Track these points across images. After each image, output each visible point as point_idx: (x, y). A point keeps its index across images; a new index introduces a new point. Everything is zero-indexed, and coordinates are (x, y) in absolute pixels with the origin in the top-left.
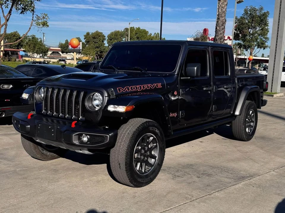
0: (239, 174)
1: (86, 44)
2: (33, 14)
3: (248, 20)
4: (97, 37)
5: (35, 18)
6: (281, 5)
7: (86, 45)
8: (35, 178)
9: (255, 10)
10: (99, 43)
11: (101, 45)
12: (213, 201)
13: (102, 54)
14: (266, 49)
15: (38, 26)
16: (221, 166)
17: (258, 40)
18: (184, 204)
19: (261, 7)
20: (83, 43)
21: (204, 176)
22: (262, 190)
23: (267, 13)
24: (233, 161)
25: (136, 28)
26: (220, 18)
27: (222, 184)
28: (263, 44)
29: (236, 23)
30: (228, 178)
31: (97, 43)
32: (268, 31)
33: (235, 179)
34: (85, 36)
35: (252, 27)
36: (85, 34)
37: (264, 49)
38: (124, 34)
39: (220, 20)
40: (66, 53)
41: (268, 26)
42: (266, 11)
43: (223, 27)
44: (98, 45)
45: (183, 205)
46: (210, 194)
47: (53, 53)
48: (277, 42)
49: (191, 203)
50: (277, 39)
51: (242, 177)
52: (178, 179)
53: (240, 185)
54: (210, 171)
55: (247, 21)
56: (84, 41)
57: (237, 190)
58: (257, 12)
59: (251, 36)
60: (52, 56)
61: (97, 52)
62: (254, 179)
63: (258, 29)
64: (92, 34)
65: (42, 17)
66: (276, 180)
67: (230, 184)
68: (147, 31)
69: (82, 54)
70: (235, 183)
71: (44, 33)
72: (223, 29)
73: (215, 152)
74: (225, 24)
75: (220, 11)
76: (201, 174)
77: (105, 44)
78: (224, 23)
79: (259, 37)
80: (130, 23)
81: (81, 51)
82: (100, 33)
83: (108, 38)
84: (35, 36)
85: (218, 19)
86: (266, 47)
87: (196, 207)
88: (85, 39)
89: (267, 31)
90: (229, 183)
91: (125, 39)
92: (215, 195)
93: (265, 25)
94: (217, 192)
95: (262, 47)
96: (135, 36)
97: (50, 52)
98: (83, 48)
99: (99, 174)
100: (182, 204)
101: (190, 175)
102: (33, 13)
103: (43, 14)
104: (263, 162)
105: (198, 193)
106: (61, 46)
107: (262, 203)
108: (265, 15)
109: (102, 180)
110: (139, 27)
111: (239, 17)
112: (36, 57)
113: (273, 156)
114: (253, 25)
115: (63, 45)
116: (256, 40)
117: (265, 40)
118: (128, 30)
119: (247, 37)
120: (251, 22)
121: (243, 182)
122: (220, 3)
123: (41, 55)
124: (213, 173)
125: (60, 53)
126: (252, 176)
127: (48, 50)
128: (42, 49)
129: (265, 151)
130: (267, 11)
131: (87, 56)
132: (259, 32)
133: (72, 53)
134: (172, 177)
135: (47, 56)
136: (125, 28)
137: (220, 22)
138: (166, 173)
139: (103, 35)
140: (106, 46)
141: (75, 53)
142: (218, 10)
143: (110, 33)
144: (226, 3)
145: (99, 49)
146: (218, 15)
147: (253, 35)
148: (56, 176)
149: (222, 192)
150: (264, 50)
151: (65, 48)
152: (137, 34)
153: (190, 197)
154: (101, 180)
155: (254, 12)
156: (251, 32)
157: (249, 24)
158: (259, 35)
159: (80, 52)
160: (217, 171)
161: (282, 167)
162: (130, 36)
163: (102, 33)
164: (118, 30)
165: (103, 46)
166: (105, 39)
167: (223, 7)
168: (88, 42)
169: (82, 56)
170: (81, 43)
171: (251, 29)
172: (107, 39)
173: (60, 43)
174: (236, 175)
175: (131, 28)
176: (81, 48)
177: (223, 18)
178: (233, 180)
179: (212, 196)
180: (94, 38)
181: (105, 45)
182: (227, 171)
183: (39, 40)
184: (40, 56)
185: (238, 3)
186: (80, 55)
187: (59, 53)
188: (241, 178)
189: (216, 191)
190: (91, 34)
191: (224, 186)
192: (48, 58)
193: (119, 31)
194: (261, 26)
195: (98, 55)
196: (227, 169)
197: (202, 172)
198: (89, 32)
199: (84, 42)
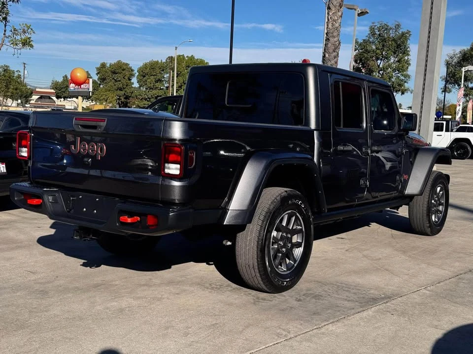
0: (367, 294)
1: (99, 82)
2: (5, 26)
3: (376, 45)
4: (120, 71)
5: (8, 33)
6: (431, 18)
7: (100, 85)
8: (5, 305)
9: (387, 28)
10: (124, 81)
11: (127, 86)
12: (324, 339)
13: (129, 101)
14: (405, 94)
15: (14, 46)
16: (337, 282)
17: (393, 80)
18: (274, 344)
19: (397, 23)
20: (94, 82)
21: (308, 299)
22: (407, 319)
23: (407, 33)
24: (356, 272)
25: (187, 57)
26: (331, 39)
27: (339, 311)
28: (400, 85)
29: (355, 50)
30: (349, 301)
31: (119, 81)
32: (409, 64)
33: (361, 303)
34: (97, 69)
35: (383, 57)
36: (99, 66)
37: (403, 93)
38: (166, 66)
39: (331, 41)
40: (65, 98)
41: (408, 55)
42: (405, 30)
43: (335, 54)
44: (121, 85)
45: (273, 346)
46: (320, 328)
47: (41, 98)
48: (425, 80)
49: (286, 342)
50: (425, 75)
51: (372, 298)
52: (263, 304)
53: (370, 312)
54: (319, 291)
55: (374, 47)
56: (96, 78)
57: (365, 320)
58: (391, 32)
59: (381, 72)
60: (39, 103)
61: (120, 97)
62: (393, 302)
63: (392, 61)
64: (110, 65)
65: (22, 30)
66: (431, 303)
67: (353, 311)
68: (206, 62)
69: (92, 101)
70: (361, 309)
71: (25, 64)
72: (335, 57)
73: (325, 260)
74: (339, 48)
75: (330, 26)
76: (304, 295)
77: (133, 84)
78: (336, 48)
79: (394, 74)
80: (176, 48)
81: (91, 95)
82: (124, 63)
83: (139, 73)
84: (8, 67)
85: (327, 40)
86: (406, 90)
87: (294, 350)
88: (97, 74)
89: (407, 64)
90: (351, 309)
91: (168, 75)
92: (327, 329)
93: (404, 53)
94: (331, 323)
95: (399, 91)
96: (186, 71)
97: (35, 97)
98: (94, 89)
99: (123, 297)
100: (271, 344)
101: (283, 298)
102: (6, 24)
103: (23, 24)
104: (407, 275)
105: (299, 326)
106: (55, 86)
107: (408, 341)
108: (404, 37)
109: (129, 307)
110: (192, 56)
111: (360, 41)
112: (10, 105)
113: (423, 266)
114: (384, 53)
115: (59, 84)
116: (390, 79)
117: (403, 78)
118: (174, 60)
119: (375, 74)
120: (382, 49)
121: (375, 308)
122: (331, 14)
123: (19, 101)
124: (323, 292)
125: (54, 98)
126: (389, 298)
127: (32, 93)
128: (21, 91)
129: (410, 256)
130: (408, 30)
131: (102, 104)
132: (394, 66)
133: (74, 99)
134: (252, 301)
135: (30, 104)
136: (169, 57)
137: (330, 45)
138: (242, 295)
139: (130, 68)
140: (135, 88)
141: (80, 98)
142: (328, 25)
143: (142, 64)
144: (340, 14)
145: (123, 92)
146: (326, 34)
147: (384, 71)
148: (44, 302)
149: (339, 324)
150: (403, 95)
151: (62, 90)
152: (189, 67)
153: (284, 333)
154: (126, 308)
155: (385, 31)
156: (381, 66)
157: (378, 51)
158: (394, 70)
159: (90, 98)
160: (329, 289)
161: (439, 283)
162: (177, 71)
163: (127, 64)
164: (155, 60)
165: (130, 87)
166: (133, 75)
167: (335, 21)
168: (103, 80)
169: (92, 104)
170: (91, 81)
171: (381, 60)
172: (136, 75)
173: (53, 81)
174: (362, 296)
175: (179, 56)
176: (91, 90)
177: (336, 39)
178: (357, 303)
179: (323, 330)
180: (114, 73)
181: (133, 86)
182: (346, 289)
183: (16, 74)
184: (18, 104)
185: (359, 15)
186: (88, 103)
187: (52, 99)
188: (370, 301)
189: (329, 322)
190: (108, 65)
191: (343, 314)
192: (31, 107)
193: (158, 61)
194: (398, 55)
195: (121, 102)
196: (347, 286)
197: (305, 292)
198: (106, 62)
199: (97, 80)
